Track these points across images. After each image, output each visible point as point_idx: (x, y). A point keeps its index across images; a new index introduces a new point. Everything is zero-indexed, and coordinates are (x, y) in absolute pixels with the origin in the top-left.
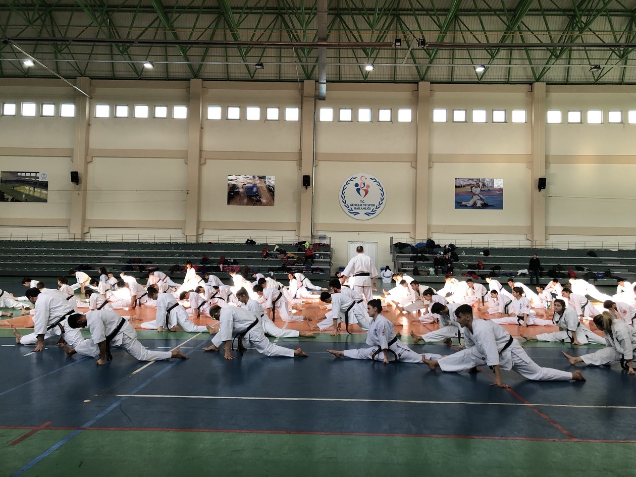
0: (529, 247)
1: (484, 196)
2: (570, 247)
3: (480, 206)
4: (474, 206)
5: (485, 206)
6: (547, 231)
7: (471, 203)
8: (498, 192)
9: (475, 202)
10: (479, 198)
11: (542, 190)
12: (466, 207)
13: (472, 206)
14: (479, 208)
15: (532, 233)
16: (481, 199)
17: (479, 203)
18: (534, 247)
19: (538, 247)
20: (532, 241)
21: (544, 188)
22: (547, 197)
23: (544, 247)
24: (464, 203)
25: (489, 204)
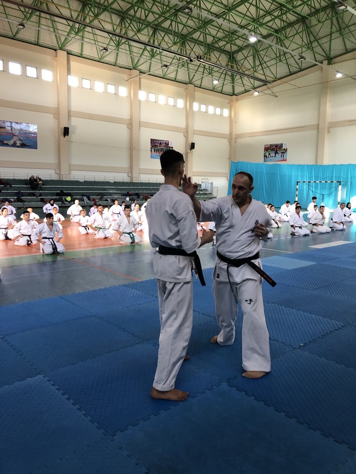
0: (58, 179)
1: (22, 137)
2: (85, 180)
3: (19, 145)
4: (14, 145)
5: (23, 145)
6: (71, 168)
7: (11, 142)
8: (33, 135)
9: (15, 142)
10: (18, 139)
11: (66, 136)
12: (7, 145)
13: (13, 145)
14: (18, 147)
15: (59, 168)
16: (20, 140)
17: (18, 143)
18: (62, 179)
19: (64, 179)
20: (59, 175)
21: (68, 135)
22: (70, 142)
23: (68, 179)
24: (5, 142)
25: (27, 144)
